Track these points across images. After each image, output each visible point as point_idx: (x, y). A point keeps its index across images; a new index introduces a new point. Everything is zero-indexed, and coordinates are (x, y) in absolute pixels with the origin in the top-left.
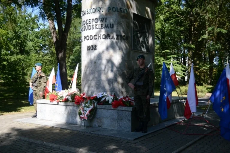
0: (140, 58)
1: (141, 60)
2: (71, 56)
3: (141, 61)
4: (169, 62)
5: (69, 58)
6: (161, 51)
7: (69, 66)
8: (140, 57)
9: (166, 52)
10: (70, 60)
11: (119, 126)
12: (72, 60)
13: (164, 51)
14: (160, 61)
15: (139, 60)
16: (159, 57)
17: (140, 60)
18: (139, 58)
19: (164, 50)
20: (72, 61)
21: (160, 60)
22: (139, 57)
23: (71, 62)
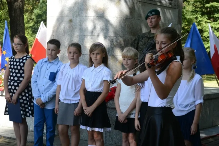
0: (153, 15)
1: (154, 18)
2: (36, 9)
3: (153, 20)
4: (217, 24)
5: (32, 12)
6: (204, 5)
7: (32, 28)
8: (153, 13)
9: (212, 6)
10: (33, 17)
11: (110, 136)
12: (36, 16)
13: (208, 5)
14: (201, 23)
15: (150, 18)
16: (199, 16)
17: (152, 18)
18: (150, 14)
19: (209, 3)
20: (37, 18)
21: (200, 21)
22: (151, 12)
23: (35, 19)
